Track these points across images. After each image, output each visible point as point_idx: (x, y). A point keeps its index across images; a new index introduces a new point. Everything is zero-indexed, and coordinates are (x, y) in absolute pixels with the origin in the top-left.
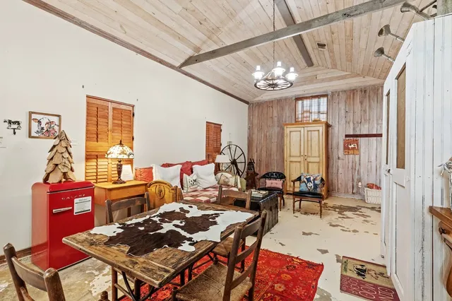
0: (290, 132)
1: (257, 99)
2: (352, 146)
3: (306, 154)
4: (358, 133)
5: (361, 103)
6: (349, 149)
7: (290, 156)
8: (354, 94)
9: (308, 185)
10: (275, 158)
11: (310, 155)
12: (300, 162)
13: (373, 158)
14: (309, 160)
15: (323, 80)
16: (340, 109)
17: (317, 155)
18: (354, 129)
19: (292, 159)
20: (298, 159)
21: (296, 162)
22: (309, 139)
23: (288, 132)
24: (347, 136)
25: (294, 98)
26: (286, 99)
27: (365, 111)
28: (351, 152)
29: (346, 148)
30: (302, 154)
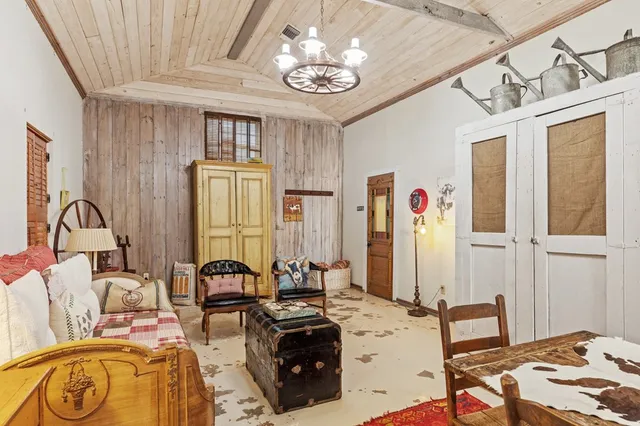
0: (210, 178)
1: (110, 91)
2: (295, 208)
3: (240, 222)
4: (301, 188)
5: (305, 143)
6: (290, 212)
7: (210, 227)
8: (295, 127)
9: (295, 277)
10: (163, 232)
11: (246, 223)
12: (229, 237)
13: (318, 227)
14: (246, 232)
15: (253, 92)
16: (277, 147)
17: (258, 223)
18: (296, 181)
19: (214, 232)
20: (226, 232)
21: (221, 237)
22: (245, 194)
23: (206, 177)
24: (288, 192)
25: (201, 111)
26: (185, 108)
27: (308, 156)
28: (293, 217)
29: (286, 211)
30: (233, 221)
